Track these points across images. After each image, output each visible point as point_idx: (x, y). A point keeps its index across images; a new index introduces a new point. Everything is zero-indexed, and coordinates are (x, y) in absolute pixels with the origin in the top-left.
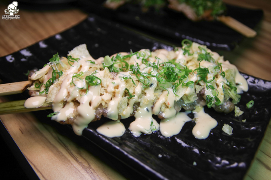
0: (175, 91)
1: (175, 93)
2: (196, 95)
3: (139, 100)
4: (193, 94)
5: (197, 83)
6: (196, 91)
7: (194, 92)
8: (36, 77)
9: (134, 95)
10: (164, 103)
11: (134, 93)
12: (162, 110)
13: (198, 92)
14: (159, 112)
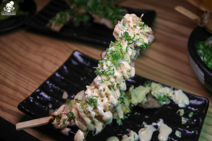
0: (124, 60)
1: (125, 60)
2: (134, 50)
3: (117, 83)
4: (132, 51)
5: (129, 44)
6: (132, 49)
7: (132, 50)
8: (57, 114)
9: (113, 84)
10: (127, 71)
11: (112, 83)
12: (129, 75)
13: (133, 48)
14: (129, 77)
